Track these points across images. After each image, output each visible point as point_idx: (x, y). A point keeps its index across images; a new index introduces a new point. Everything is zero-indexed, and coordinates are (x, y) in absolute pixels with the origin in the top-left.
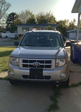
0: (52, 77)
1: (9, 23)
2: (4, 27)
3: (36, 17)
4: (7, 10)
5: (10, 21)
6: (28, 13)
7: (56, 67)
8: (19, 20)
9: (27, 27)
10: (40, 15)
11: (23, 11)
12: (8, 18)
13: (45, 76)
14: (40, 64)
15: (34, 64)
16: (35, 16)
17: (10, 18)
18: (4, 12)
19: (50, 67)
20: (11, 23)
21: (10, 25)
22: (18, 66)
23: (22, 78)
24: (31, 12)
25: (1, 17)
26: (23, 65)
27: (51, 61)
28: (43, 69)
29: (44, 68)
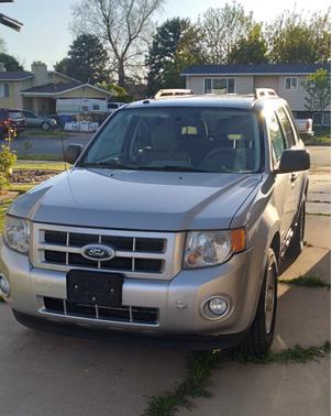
0: (162, 314)
1: (160, 66)
2: (140, 79)
3: (269, 34)
4: (154, 8)
5: (165, 53)
6: (233, 16)
7: (184, 267)
8: (199, 50)
9: (226, 76)
10: (283, 26)
11: (213, 10)
12: (155, 44)
13: (133, 308)
14: (114, 253)
15: (87, 252)
16: (263, 29)
17: (163, 43)
18: (144, 19)
19: (156, 266)
20: (166, 62)
21: (162, 70)
22: (27, 254)
23: (42, 310)
24: (246, 14)
25: (131, 40)
26: (47, 252)
27: (162, 239)
28: (128, 274)
29: (129, 269)
